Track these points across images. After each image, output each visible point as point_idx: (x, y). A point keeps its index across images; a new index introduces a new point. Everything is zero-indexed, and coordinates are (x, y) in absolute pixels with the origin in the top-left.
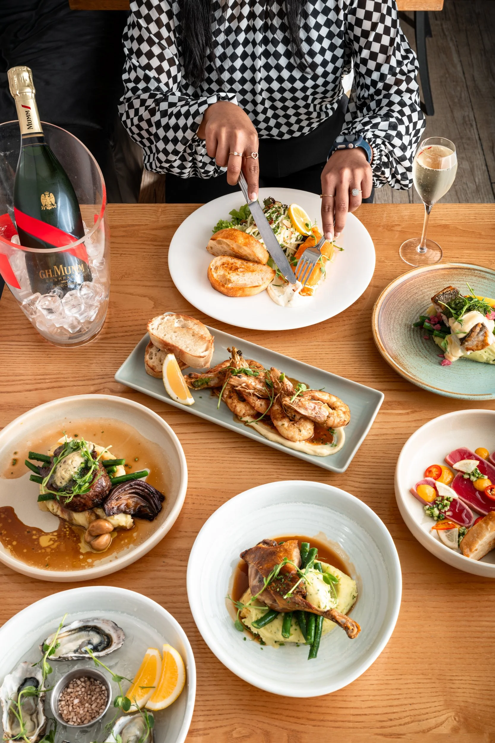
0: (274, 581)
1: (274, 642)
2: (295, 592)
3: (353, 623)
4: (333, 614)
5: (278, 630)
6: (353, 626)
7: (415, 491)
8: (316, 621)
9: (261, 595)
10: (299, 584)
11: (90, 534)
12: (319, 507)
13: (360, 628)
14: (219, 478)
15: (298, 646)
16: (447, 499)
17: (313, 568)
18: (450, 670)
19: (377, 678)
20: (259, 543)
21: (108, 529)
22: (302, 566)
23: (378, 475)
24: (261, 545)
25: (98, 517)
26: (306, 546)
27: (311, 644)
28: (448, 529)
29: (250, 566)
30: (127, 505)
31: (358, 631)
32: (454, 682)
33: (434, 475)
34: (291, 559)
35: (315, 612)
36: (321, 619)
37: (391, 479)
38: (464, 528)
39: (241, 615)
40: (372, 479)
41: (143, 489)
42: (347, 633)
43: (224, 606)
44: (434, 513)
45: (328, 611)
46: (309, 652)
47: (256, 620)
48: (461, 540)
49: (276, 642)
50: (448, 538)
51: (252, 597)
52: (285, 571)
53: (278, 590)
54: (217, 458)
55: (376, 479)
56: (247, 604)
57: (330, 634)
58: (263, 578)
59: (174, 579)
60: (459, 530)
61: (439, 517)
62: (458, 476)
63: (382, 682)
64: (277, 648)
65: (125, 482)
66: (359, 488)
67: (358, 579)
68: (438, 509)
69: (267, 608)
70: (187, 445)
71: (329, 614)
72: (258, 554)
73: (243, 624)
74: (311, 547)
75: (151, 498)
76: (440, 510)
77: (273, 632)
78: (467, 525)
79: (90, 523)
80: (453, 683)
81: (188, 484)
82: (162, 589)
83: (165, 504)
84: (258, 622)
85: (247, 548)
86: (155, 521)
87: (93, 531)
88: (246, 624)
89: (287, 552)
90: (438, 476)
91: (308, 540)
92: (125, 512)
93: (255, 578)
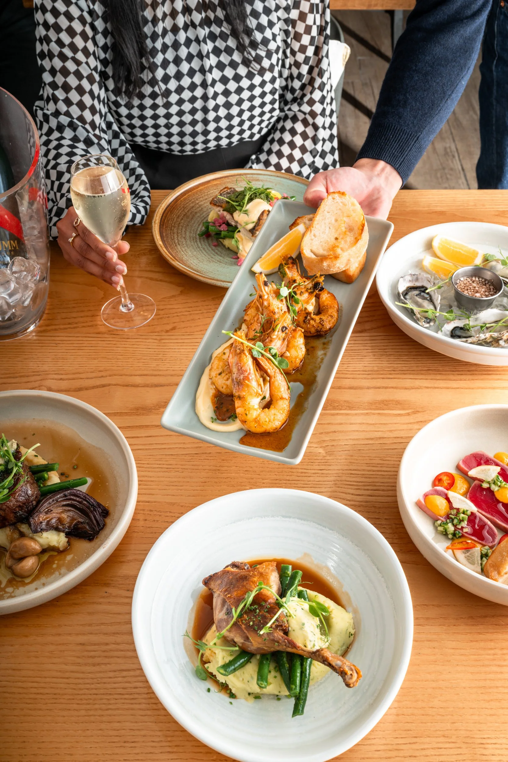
0: (246, 613)
1: (247, 695)
2: (274, 626)
3: (352, 667)
4: (325, 655)
5: (252, 678)
6: (352, 670)
7: (423, 502)
8: (302, 665)
9: (229, 631)
10: (279, 616)
11: (12, 557)
12: (303, 522)
13: (361, 673)
14: (178, 490)
15: (279, 699)
16: (464, 513)
17: (296, 596)
18: (480, 730)
19: (384, 742)
20: (227, 567)
21: (34, 549)
22: (282, 594)
23: (375, 486)
24: (229, 568)
25: (22, 535)
26: (287, 568)
27: (295, 696)
28: (467, 549)
29: (215, 595)
30: (60, 520)
31: (358, 678)
32: (486, 746)
33: (446, 484)
34: (268, 584)
35: (300, 652)
36: (308, 662)
37: (392, 490)
38: (487, 547)
39: (204, 659)
40: (368, 490)
41: (80, 500)
42: (344, 680)
43: (182, 647)
44: (448, 530)
45: (318, 651)
46: (293, 706)
47: (223, 664)
48: (484, 563)
49: (249, 694)
50: (468, 560)
51: (218, 634)
52: (259, 600)
53: (251, 623)
54: (176, 466)
55: (372, 490)
56: (212, 643)
57: (321, 683)
58: (231, 609)
59: (119, 614)
60: (481, 550)
61: (454, 534)
62: (475, 485)
63: (390, 747)
64: (251, 701)
65: (58, 491)
66: (353, 501)
67: (355, 612)
68: (453, 525)
69: (237, 648)
70: (140, 451)
71: (319, 655)
72: (226, 580)
73: (206, 671)
74: (293, 569)
75: (92, 512)
76: (455, 526)
77: (246, 681)
78: (491, 545)
79: (12, 541)
80: (485, 748)
81: (138, 497)
82: (102, 627)
83: (108, 521)
84: (226, 666)
85: (212, 573)
86: (96, 541)
87: (15, 552)
88: (210, 670)
89: (263, 577)
90: (451, 485)
91: (289, 563)
92: (57, 529)
93: (221, 610)
